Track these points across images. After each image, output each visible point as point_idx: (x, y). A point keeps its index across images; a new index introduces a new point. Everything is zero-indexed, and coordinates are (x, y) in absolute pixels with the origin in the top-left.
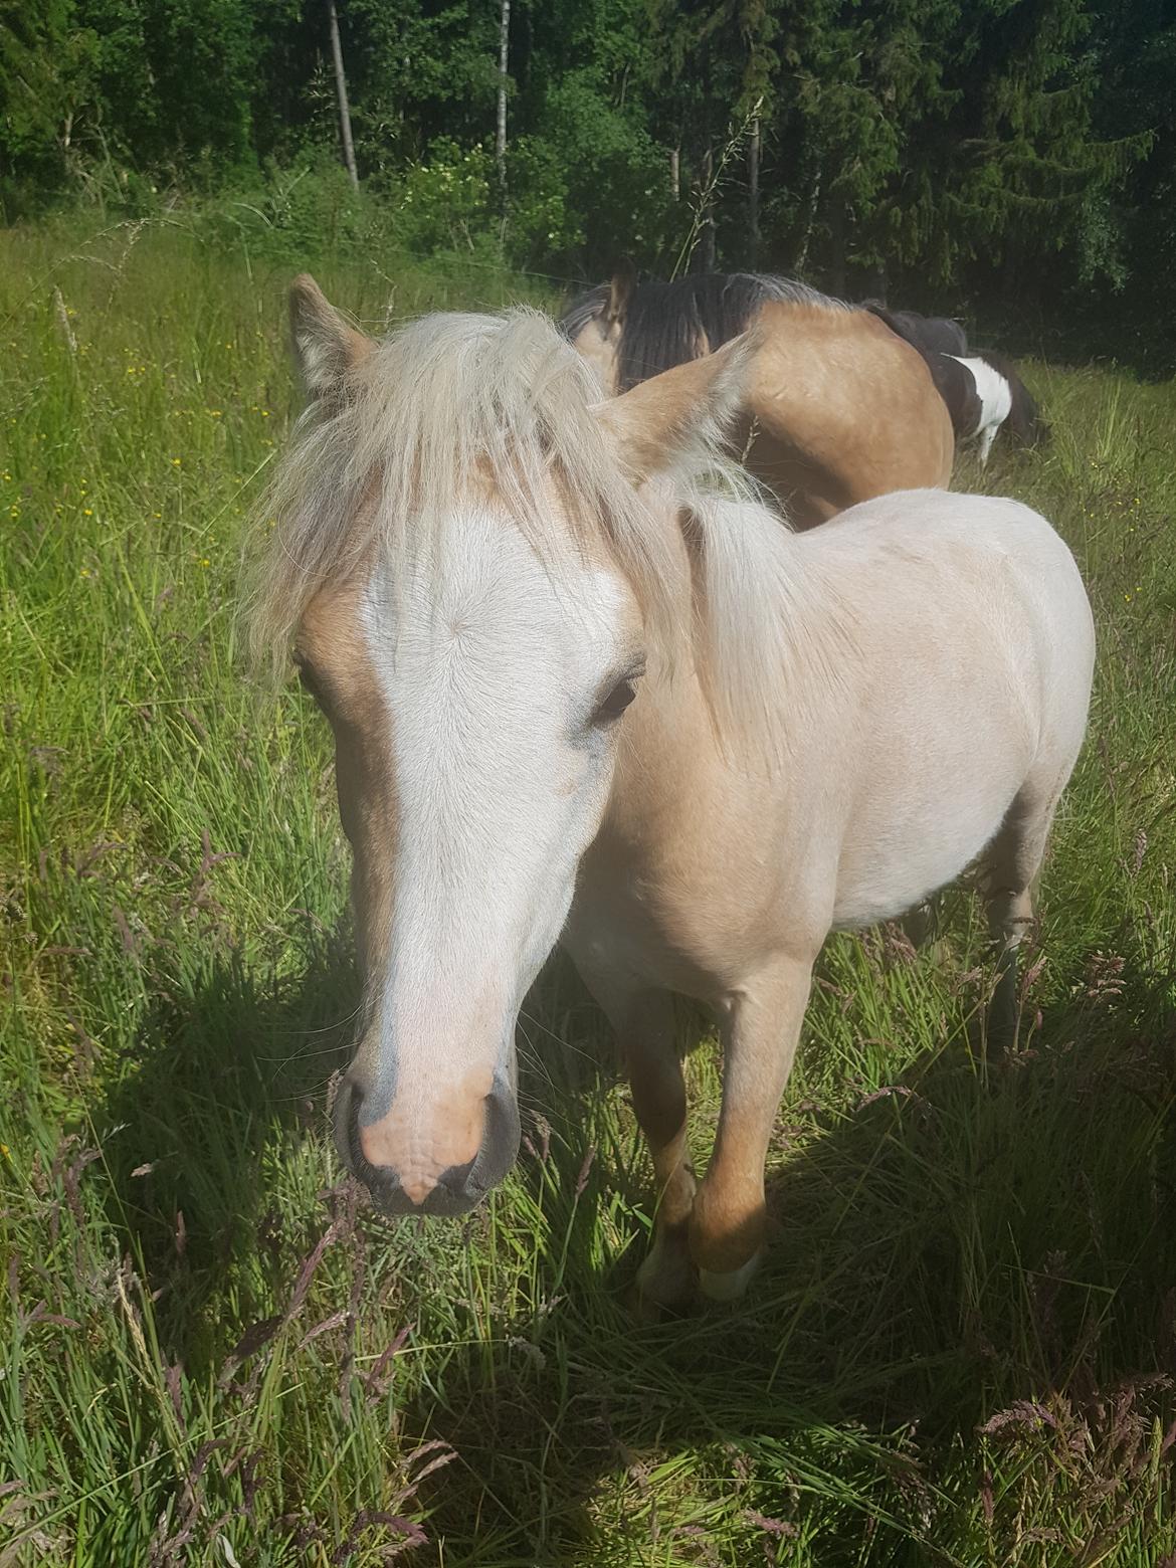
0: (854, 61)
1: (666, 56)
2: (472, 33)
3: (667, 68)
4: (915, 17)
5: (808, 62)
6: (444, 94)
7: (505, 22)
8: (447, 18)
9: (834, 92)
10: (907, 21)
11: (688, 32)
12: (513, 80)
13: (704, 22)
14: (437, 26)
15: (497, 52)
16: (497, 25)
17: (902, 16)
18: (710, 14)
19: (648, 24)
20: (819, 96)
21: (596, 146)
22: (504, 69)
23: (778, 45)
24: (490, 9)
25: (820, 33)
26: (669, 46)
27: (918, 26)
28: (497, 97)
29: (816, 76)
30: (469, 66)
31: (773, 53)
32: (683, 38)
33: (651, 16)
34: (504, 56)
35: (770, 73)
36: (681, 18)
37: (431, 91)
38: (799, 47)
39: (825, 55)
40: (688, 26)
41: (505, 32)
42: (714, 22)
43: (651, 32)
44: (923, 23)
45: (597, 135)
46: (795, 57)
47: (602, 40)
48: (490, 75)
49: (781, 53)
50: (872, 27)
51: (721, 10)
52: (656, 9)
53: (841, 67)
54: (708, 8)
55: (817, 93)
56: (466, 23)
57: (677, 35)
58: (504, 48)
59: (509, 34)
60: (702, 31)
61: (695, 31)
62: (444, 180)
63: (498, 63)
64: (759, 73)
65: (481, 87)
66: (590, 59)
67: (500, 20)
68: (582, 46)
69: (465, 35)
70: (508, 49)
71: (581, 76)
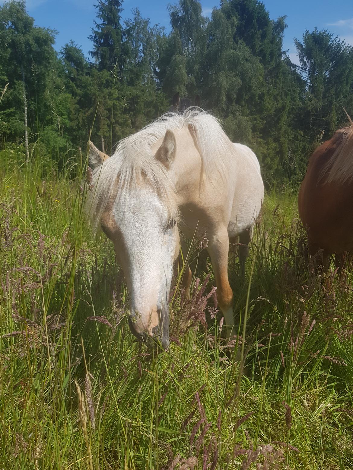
0: (129, 122)
1: (77, 120)
2: (16, 115)
3: (78, 123)
4: (143, 112)
5: (117, 122)
6: (8, 132)
7: (26, 113)
8: (8, 111)
9: (125, 130)
10: (141, 113)
11: (83, 114)
12: (29, 128)
13: (87, 111)
14: (5, 113)
15: (24, 121)
16: (23, 113)
17: (140, 112)
18: (89, 109)
19: (71, 112)
20: (121, 131)
21: (56, 145)
22: (26, 125)
23: (109, 118)
24: (21, 109)
25: (119, 115)
26: (78, 117)
27: (144, 114)
28: (25, 133)
29: (119, 126)
30: (15, 124)
31: (108, 120)
32: (81, 115)
33: (72, 110)
34: (26, 122)
35: (107, 124)
36: (80, 110)
37: (4, 131)
38: (114, 118)
39: (121, 121)
40: (83, 112)
41: (26, 116)
42: (90, 112)
43: (72, 113)
44: (146, 113)
45: (56, 142)
46: (113, 121)
47: (55, 118)
48: (23, 127)
49: (109, 120)
50: (133, 114)
51: (92, 109)
52: (73, 108)
53: (126, 123)
54: (88, 108)
55: (120, 130)
56: (14, 113)
57: (80, 115)
58: (26, 120)
59: (27, 116)
60: (87, 114)
61: (85, 113)
62: (11, 153)
63: (25, 123)
64: (104, 124)
65: (20, 130)
66: (53, 123)
67: (24, 112)
68: (49, 120)
69: (14, 116)
70: (27, 120)
71: (50, 127)
